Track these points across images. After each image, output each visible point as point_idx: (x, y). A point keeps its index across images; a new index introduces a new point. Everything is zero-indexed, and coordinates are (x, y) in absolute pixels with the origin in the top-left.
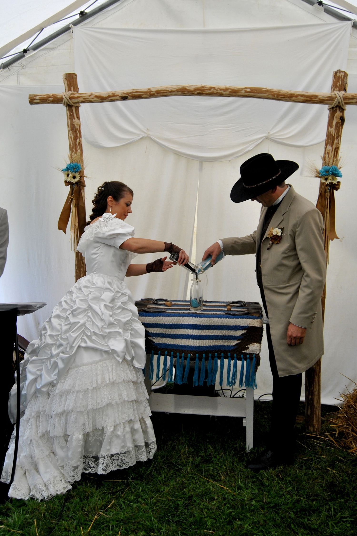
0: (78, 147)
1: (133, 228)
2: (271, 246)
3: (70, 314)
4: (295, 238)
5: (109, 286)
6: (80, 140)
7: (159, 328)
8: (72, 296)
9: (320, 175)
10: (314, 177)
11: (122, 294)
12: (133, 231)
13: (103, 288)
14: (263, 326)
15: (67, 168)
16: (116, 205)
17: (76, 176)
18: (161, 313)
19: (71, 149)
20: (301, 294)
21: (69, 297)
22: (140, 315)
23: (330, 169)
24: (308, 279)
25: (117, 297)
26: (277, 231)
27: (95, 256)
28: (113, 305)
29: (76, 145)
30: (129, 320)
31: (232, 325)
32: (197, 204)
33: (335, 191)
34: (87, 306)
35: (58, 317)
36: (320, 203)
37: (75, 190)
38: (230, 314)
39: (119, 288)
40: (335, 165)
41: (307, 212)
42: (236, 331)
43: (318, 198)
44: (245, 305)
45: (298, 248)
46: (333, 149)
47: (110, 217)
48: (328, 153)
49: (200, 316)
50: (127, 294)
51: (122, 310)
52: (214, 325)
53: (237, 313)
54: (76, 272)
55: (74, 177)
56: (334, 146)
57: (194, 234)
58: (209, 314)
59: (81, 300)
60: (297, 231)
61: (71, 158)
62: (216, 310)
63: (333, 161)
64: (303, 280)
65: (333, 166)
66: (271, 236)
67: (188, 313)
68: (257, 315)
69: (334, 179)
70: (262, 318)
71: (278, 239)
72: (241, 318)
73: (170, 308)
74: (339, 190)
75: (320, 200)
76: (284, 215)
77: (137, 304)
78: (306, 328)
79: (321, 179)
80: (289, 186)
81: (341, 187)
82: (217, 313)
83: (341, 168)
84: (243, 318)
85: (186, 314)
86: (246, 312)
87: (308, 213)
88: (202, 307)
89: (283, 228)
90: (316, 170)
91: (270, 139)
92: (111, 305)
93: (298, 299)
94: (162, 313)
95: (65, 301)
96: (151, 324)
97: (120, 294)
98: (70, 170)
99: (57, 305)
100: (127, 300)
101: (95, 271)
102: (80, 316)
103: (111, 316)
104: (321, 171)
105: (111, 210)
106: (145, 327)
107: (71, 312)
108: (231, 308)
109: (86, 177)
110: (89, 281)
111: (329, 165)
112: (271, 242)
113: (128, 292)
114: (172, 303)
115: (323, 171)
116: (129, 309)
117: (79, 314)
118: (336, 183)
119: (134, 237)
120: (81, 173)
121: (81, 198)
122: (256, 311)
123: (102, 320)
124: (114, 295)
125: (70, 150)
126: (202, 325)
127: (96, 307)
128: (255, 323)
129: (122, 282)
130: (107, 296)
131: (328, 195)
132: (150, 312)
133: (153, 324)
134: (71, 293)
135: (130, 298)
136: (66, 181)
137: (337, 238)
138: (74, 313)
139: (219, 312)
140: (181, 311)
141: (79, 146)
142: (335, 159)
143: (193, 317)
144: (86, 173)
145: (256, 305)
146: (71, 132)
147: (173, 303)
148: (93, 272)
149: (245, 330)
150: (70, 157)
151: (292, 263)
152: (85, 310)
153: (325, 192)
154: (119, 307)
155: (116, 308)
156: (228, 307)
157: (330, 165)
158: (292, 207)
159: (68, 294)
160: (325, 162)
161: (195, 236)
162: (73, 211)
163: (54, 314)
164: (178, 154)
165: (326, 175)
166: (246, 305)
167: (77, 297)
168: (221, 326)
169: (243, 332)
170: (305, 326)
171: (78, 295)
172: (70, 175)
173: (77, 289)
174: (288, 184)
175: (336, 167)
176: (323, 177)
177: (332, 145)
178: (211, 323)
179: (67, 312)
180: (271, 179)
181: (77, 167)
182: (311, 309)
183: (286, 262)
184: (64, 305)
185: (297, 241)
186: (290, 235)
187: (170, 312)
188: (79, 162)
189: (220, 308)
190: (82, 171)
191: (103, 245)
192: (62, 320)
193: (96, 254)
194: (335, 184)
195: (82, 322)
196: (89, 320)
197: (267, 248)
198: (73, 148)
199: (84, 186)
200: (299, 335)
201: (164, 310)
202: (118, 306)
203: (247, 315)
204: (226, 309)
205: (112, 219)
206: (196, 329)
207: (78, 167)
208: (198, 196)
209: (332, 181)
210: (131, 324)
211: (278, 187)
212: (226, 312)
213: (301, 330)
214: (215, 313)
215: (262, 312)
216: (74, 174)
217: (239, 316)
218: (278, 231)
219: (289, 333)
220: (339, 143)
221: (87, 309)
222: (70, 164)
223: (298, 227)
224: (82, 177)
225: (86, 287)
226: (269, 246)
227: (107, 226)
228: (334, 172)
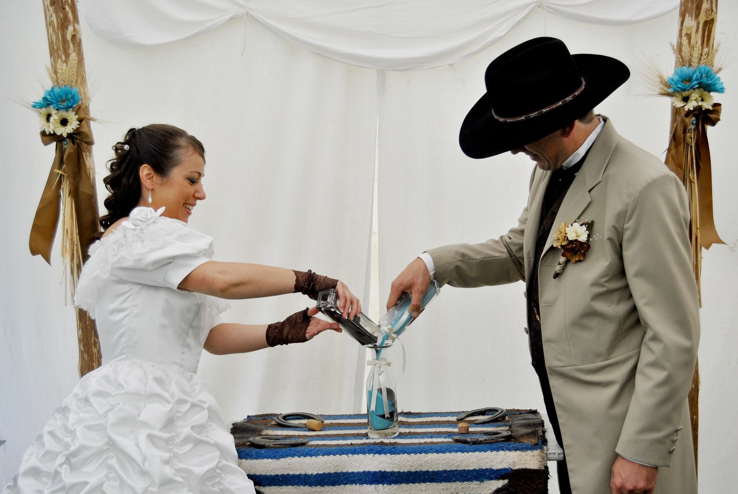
0: (71, 46)
1: (208, 239)
2: (564, 269)
3: (65, 463)
4: (621, 246)
5: (157, 389)
6: (75, 30)
7: (292, 484)
8: (67, 418)
9: (670, 90)
10: (654, 95)
11: (194, 405)
12: (211, 245)
13: (143, 393)
14: (546, 468)
15: (45, 99)
16: (162, 185)
17: (69, 119)
18: (296, 448)
19: (53, 52)
20: (642, 384)
21: (59, 422)
22: (242, 455)
23: (694, 74)
24: (656, 347)
25: (179, 415)
26: (577, 232)
27: (118, 317)
28: (169, 435)
29: (65, 41)
30: (213, 469)
31: (471, 469)
32: (376, 176)
33: (709, 129)
34: (106, 440)
35: (35, 472)
36: (673, 158)
37: (69, 154)
38: (465, 442)
39: (183, 391)
40: (706, 64)
41: (649, 180)
42: (482, 481)
43: (667, 147)
44: (503, 418)
45: (630, 271)
46: (698, 23)
47: (149, 216)
48: (689, 36)
49: (393, 449)
50: (206, 406)
51: (195, 446)
52: (427, 472)
53: (483, 438)
54: (82, 358)
55: (64, 122)
56: (702, 18)
57: (373, 248)
58: (415, 444)
59: (90, 428)
60: (627, 229)
61: (54, 75)
62: (431, 433)
63: (702, 54)
64: (643, 348)
65: (702, 66)
66: (563, 244)
67: (361, 444)
68: (534, 441)
69: (704, 98)
70: (545, 447)
71: (579, 250)
72: (492, 450)
73: (318, 436)
74: (719, 124)
75: (673, 151)
76: (592, 192)
77: (236, 430)
78: (656, 468)
79: (674, 99)
80: (601, 120)
81: (722, 116)
82: (435, 440)
83: (720, 69)
84: (498, 449)
85: (357, 447)
86: (505, 434)
87: (652, 185)
88: (397, 427)
89: (593, 222)
90: (661, 77)
91: (548, 7)
92: (166, 435)
93: (634, 397)
94: (299, 448)
95: (51, 433)
96: (271, 476)
97: (188, 406)
98: (52, 104)
99: (33, 444)
100: (206, 418)
101: (121, 354)
102: (89, 468)
103: (167, 462)
104: (672, 80)
105: (150, 200)
106: (255, 485)
107: (65, 458)
108: (468, 428)
109: (94, 120)
110: (107, 379)
111: (690, 65)
112: (562, 259)
113: (209, 399)
114: (324, 423)
115: (678, 81)
116: (212, 441)
117: (85, 462)
118: (711, 108)
119: (214, 259)
120: (81, 110)
121: (83, 174)
122: (529, 430)
123: (144, 473)
124: (171, 410)
125: (51, 55)
126: (399, 473)
127: (126, 443)
128: (527, 460)
129: (192, 376)
130: (154, 412)
131: (691, 138)
132: (268, 447)
133: (277, 476)
134: (64, 410)
135: (213, 415)
136: (43, 134)
137: (719, 241)
138: (73, 460)
139: (440, 437)
140: (346, 439)
141: (73, 44)
142: (706, 50)
143: (374, 453)
144: (95, 109)
145: (531, 416)
146: (51, 9)
147: (327, 422)
148: (117, 357)
149: (503, 478)
150: (51, 71)
151: (616, 309)
152: (100, 452)
153: (685, 131)
154: (187, 440)
155: (178, 440)
156: (461, 425)
157: (695, 64)
158: (611, 171)
159: (58, 416)
160: (682, 57)
161: (375, 255)
162: (66, 208)
163: (24, 466)
164: (323, 54)
165: (684, 90)
166: (507, 418)
167: (80, 421)
168: (445, 471)
169: (500, 484)
170: (654, 462)
171: (82, 415)
172: (55, 117)
173: (77, 400)
174: (599, 115)
175: (708, 68)
176: (677, 95)
177: (697, 16)
178: (421, 465)
179: (55, 459)
180: (560, 103)
181: (70, 96)
182: (667, 419)
183: (601, 306)
184: (50, 443)
185: (626, 254)
186: (609, 239)
187: (318, 445)
188: (74, 83)
189: (443, 427)
190: (83, 107)
191: (136, 288)
192: (45, 479)
193: (120, 311)
194: (707, 111)
195: (93, 481)
196: (112, 475)
197: (553, 274)
198: (58, 49)
199: (90, 143)
200: (641, 484)
201: (304, 441)
202: (182, 436)
203: (509, 442)
204: (456, 430)
205: (154, 222)
206: (383, 483)
207: (73, 97)
208: (377, 156)
209: (700, 103)
210: (218, 480)
211: (577, 123)
212: (457, 437)
213: (644, 472)
214: (429, 440)
215: (544, 432)
216: (64, 114)
217: (488, 445)
218: (579, 232)
219: (617, 481)
220: (714, 9)
221: (105, 448)
222: (52, 88)
223: (629, 219)
224: (84, 122)
225: (99, 394)
226: (558, 268)
227: (143, 241)
228: (705, 80)
